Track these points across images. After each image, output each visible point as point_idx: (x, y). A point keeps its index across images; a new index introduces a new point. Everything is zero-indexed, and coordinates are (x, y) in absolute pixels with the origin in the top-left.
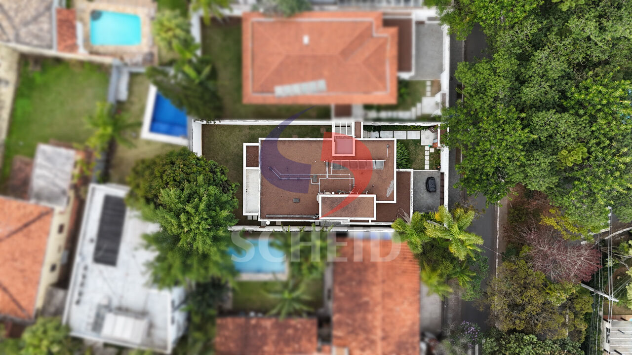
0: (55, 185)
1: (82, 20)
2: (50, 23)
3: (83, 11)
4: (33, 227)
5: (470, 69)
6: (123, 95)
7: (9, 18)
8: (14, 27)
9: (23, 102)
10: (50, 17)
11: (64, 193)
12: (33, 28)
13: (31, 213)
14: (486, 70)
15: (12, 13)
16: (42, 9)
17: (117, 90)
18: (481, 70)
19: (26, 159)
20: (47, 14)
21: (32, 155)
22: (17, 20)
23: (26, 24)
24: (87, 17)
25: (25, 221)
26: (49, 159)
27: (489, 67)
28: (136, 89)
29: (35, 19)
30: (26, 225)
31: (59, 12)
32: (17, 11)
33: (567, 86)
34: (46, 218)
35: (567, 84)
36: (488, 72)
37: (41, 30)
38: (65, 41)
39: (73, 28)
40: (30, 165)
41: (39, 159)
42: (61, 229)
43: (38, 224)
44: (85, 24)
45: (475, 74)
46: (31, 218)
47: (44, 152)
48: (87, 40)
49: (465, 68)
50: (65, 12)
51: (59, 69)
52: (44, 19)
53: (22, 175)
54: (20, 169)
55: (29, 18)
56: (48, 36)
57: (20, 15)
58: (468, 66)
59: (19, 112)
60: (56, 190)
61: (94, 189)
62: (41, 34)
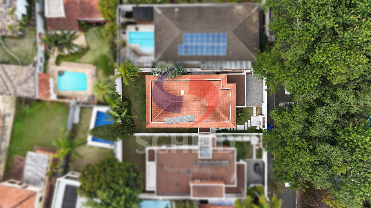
0: (37, 175)
1: (53, 76)
2: (35, 82)
3: (54, 71)
4: (25, 204)
5: (278, 114)
6: (77, 120)
7: (11, 81)
8: (13, 87)
9: (19, 124)
10: (35, 80)
11: (42, 180)
12: (25, 86)
13: (24, 195)
14: (288, 116)
15: (12, 78)
16: (29, 75)
17: (73, 118)
18: (285, 116)
19: (21, 157)
20: (33, 77)
21: (24, 155)
22: (15, 82)
23: (20, 84)
24: (56, 75)
25: (20, 200)
26: (34, 160)
27: (290, 115)
28: (84, 116)
29: (26, 81)
30: (21, 203)
31: (39, 75)
32: (15, 76)
33: (337, 128)
34: (32, 198)
35: (337, 126)
36: (290, 118)
37: (29, 87)
38: (43, 92)
39: (48, 83)
40: (23, 160)
41: (28, 160)
42: (41, 199)
43: (27, 202)
44: (54, 79)
45: (282, 118)
46: (24, 198)
47: (31, 156)
48: (56, 88)
49: (276, 114)
50: (43, 75)
51: (39, 105)
52: (31, 80)
53: (18, 167)
54: (17, 163)
55: (22, 80)
56: (33, 90)
57: (17, 79)
58: (278, 112)
59: (16, 130)
60: (38, 178)
61: (59, 182)
62: (29, 89)
